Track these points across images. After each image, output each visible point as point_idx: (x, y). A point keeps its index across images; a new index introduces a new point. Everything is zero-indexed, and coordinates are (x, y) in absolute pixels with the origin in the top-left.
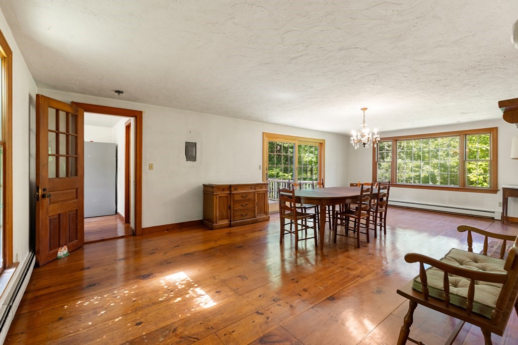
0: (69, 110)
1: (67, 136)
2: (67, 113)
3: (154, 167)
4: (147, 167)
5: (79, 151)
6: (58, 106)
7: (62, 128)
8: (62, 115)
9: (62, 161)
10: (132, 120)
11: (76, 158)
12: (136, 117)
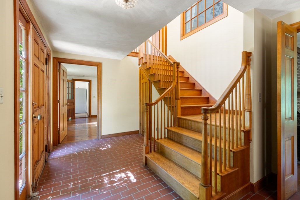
0: (71, 82)
1: (71, 89)
2: (71, 83)
3: (95, 97)
4: (93, 97)
5: (74, 92)
6: (69, 81)
7: (70, 87)
8: (70, 83)
9: (70, 95)
10: (89, 82)
11: (73, 94)
12: (90, 82)
